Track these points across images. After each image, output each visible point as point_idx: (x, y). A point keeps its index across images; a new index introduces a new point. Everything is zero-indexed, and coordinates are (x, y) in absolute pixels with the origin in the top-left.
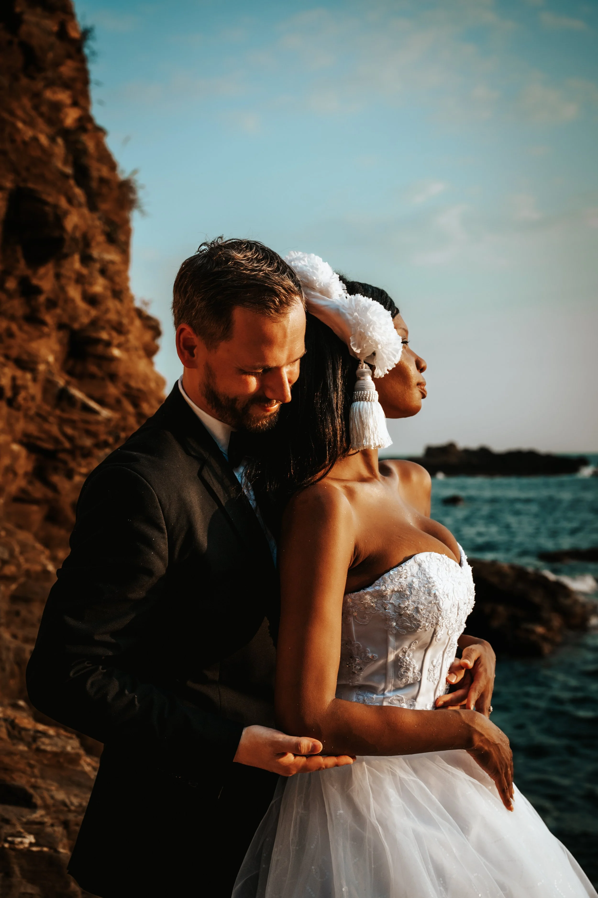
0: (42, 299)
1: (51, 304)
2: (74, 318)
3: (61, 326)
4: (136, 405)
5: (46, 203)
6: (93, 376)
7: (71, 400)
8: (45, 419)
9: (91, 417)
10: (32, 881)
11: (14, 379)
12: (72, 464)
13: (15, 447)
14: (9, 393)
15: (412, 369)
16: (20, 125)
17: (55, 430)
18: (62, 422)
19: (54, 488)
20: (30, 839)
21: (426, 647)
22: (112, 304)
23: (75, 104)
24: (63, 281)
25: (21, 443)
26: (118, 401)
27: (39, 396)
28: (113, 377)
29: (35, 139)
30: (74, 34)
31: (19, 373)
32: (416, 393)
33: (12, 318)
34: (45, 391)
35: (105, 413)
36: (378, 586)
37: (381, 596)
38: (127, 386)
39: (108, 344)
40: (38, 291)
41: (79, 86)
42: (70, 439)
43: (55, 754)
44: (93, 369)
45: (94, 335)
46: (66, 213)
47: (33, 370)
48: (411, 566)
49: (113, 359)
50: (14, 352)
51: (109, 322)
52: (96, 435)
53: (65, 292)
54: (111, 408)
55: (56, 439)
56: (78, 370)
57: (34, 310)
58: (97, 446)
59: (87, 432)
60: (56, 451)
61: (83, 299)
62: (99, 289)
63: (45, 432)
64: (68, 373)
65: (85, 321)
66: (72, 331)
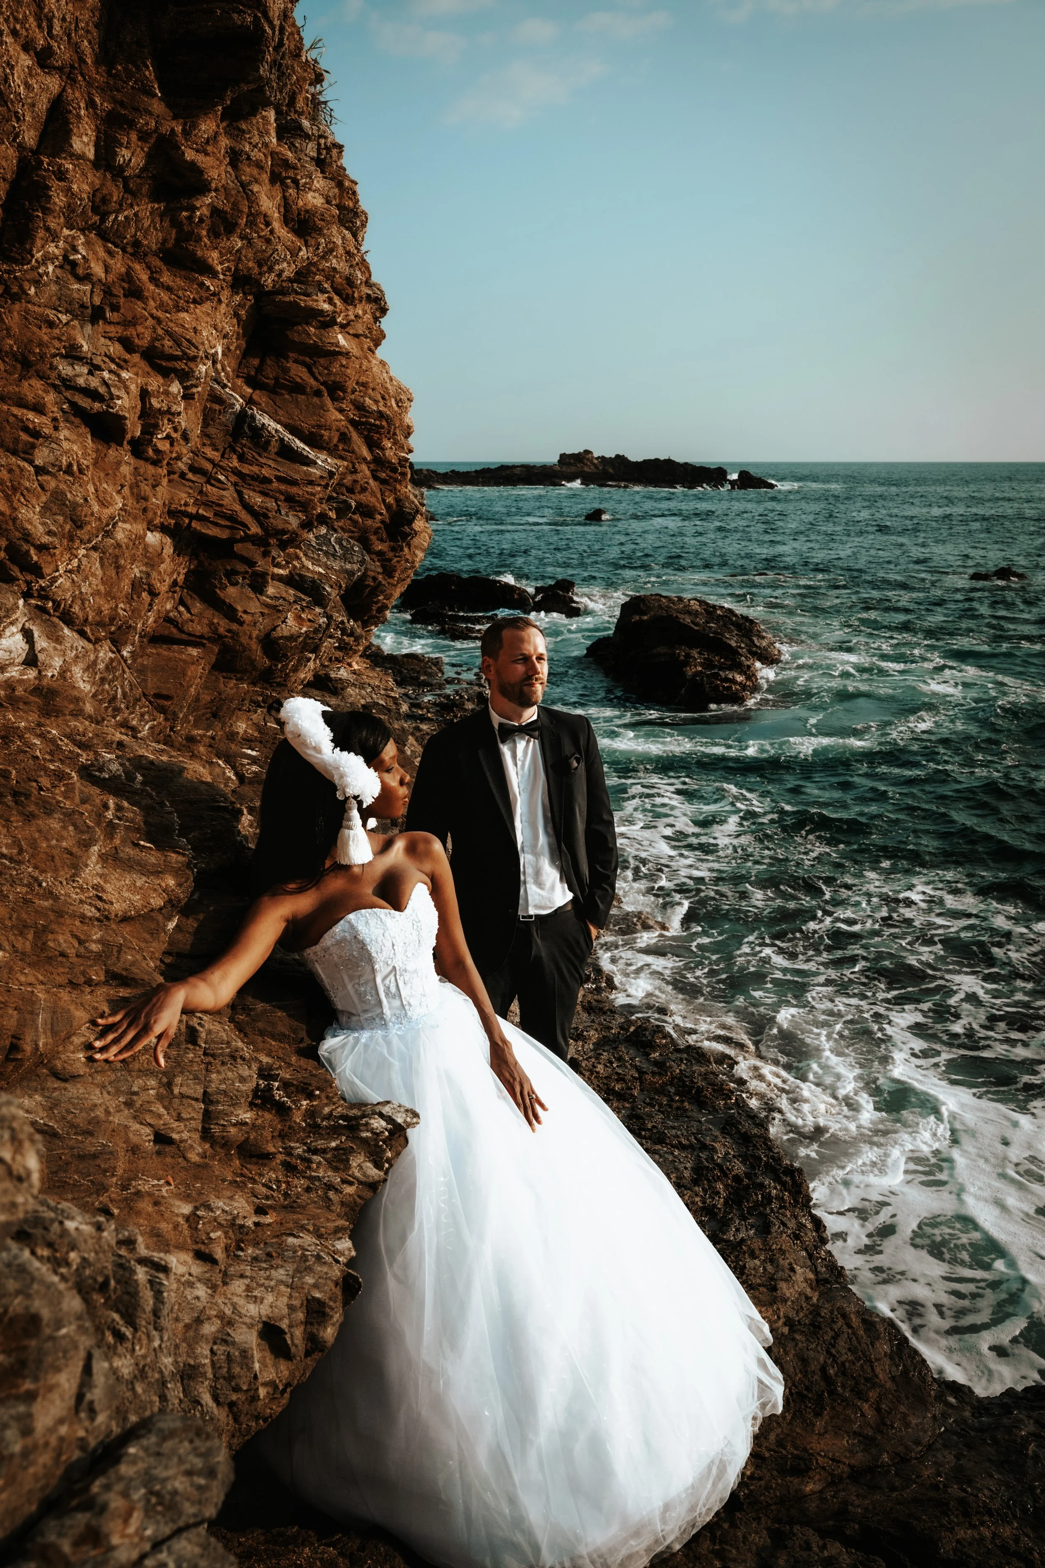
0: (204, 204)
1: (222, 222)
2: (265, 263)
3: (238, 279)
4: (372, 444)
6: (298, 388)
7: (258, 434)
8: (210, 479)
9: (298, 470)
11: (144, 394)
12: (261, 564)
13: (152, 538)
14: (134, 429)
17: (228, 497)
18: (243, 481)
19: (230, 613)
25: (164, 529)
26: (344, 438)
27: (196, 432)
28: (336, 389)
31: (155, 383)
33: (136, 250)
34: (208, 418)
35: (323, 461)
38: (360, 407)
39: (328, 322)
40: (196, 181)
42: (259, 516)
44: (299, 373)
45: (303, 301)
47: (184, 376)
49: (337, 353)
50: (144, 335)
51: (328, 275)
52: (304, 506)
53: (252, 199)
54: (332, 452)
55: (232, 518)
56: (270, 372)
57: (186, 236)
58: (307, 525)
59: (290, 500)
60: (231, 541)
61: (286, 220)
62: (314, 200)
63: (208, 504)
64: (251, 382)
65: (288, 270)
66: (262, 296)
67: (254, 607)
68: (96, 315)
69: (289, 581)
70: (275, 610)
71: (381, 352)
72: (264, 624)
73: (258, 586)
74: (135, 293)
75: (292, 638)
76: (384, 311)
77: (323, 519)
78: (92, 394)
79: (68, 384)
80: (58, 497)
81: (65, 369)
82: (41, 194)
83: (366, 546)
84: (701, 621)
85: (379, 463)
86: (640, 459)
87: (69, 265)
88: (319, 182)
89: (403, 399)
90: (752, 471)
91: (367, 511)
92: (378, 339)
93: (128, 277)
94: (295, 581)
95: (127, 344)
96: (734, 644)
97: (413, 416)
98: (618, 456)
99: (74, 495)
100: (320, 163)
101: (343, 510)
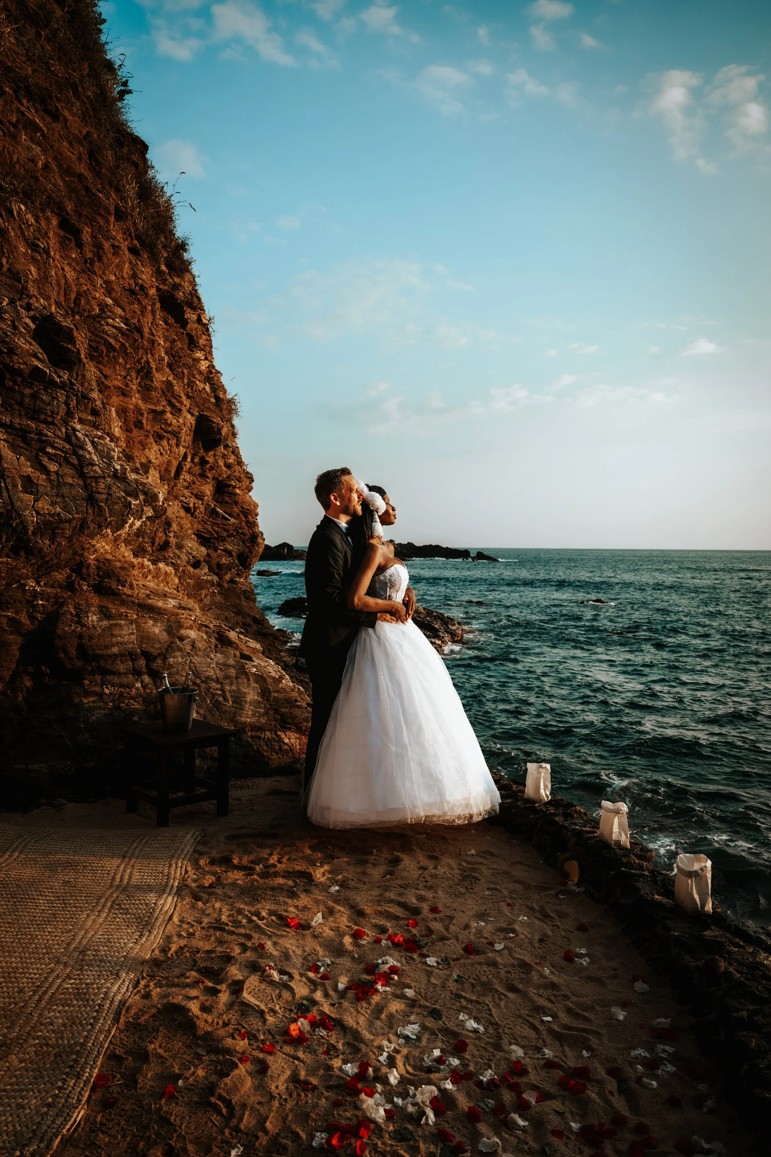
0: (208, 466)
1: (212, 468)
2: (220, 475)
3: (214, 479)
4: (246, 517)
5: (214, 422)
6: (227, 503)
7: (217, 513)
8: (206, 523)
9: (227, 522)
10: (256, 683)
11: (194, 503)
12: (217, 545)
13: (193, 536)
14: (192, 510)
15: (391, 511)
16: (198, 382)
17: (210, 528)
18: (213, 524)
20: (255, 670)
21: (398, 591)
22: (237, 468)
23: (206, 359)
24: (217, 457)
26: (238, 515)
27: (204, 512)
28: (236, 503)
29: (204, 389)
30: (205, 321)
31: (196, 501)
32: (393, 518)
33: (196, 476)
34: (206, 509)
35: (233, 520)
36: (385, 574)
37: (385, 576)
38: (242, 507)
39: (235, 487)
40: (208, 462)
41: (208, 348)
42: (217, 532)
43: (253, 649)
44: (227, 499)
45: (228, 483)
46: (222, 427)
47: (202, 500)
48: (393, 568)
49: (236, 494)
50: (195, 492)
51: (235, 477)
52: (228, 531)
53: (217, 463)
54: (235, 518)
55: (211, 532)
56: (220, 499)
57: (204, 471)
58: (228, 536)
59: (224, 529)
60: (210, 538)
61: (225, 466)
62: (231, 461)
63: (205, 529)
64: (215, 501)
65: (225, 476)
66: (218, 481)
67: (215, 555)
68: (187, 488)
69: (224, 550)
70: (220, 556)
71: (250, 494)
72: (217, 560)
73: (216, 551)
74: (194, 483)
75: (224, 564)
76: (253, 481)
77: (232, 535)
78: (186, 503)
79: (182, 501)
80: (179, 523)
81: (181, 498)
82: (182, 468)
83: (243, 542)
84: (422, 616)
85: (248, 522)
86: (421, 545)
87: (184, 479)
88: (233, 457)
89: (256, 506)
90: (485, 553)
91: (245, 534)
92: (250, 489)
93: (193, 480)
94: (226, 550)
95: (192, 493)
96: (437, 626)
97: (259, 510)
98: (409, 543)
99: (182, 523)
100: (233, 452)
101: (238, 533)
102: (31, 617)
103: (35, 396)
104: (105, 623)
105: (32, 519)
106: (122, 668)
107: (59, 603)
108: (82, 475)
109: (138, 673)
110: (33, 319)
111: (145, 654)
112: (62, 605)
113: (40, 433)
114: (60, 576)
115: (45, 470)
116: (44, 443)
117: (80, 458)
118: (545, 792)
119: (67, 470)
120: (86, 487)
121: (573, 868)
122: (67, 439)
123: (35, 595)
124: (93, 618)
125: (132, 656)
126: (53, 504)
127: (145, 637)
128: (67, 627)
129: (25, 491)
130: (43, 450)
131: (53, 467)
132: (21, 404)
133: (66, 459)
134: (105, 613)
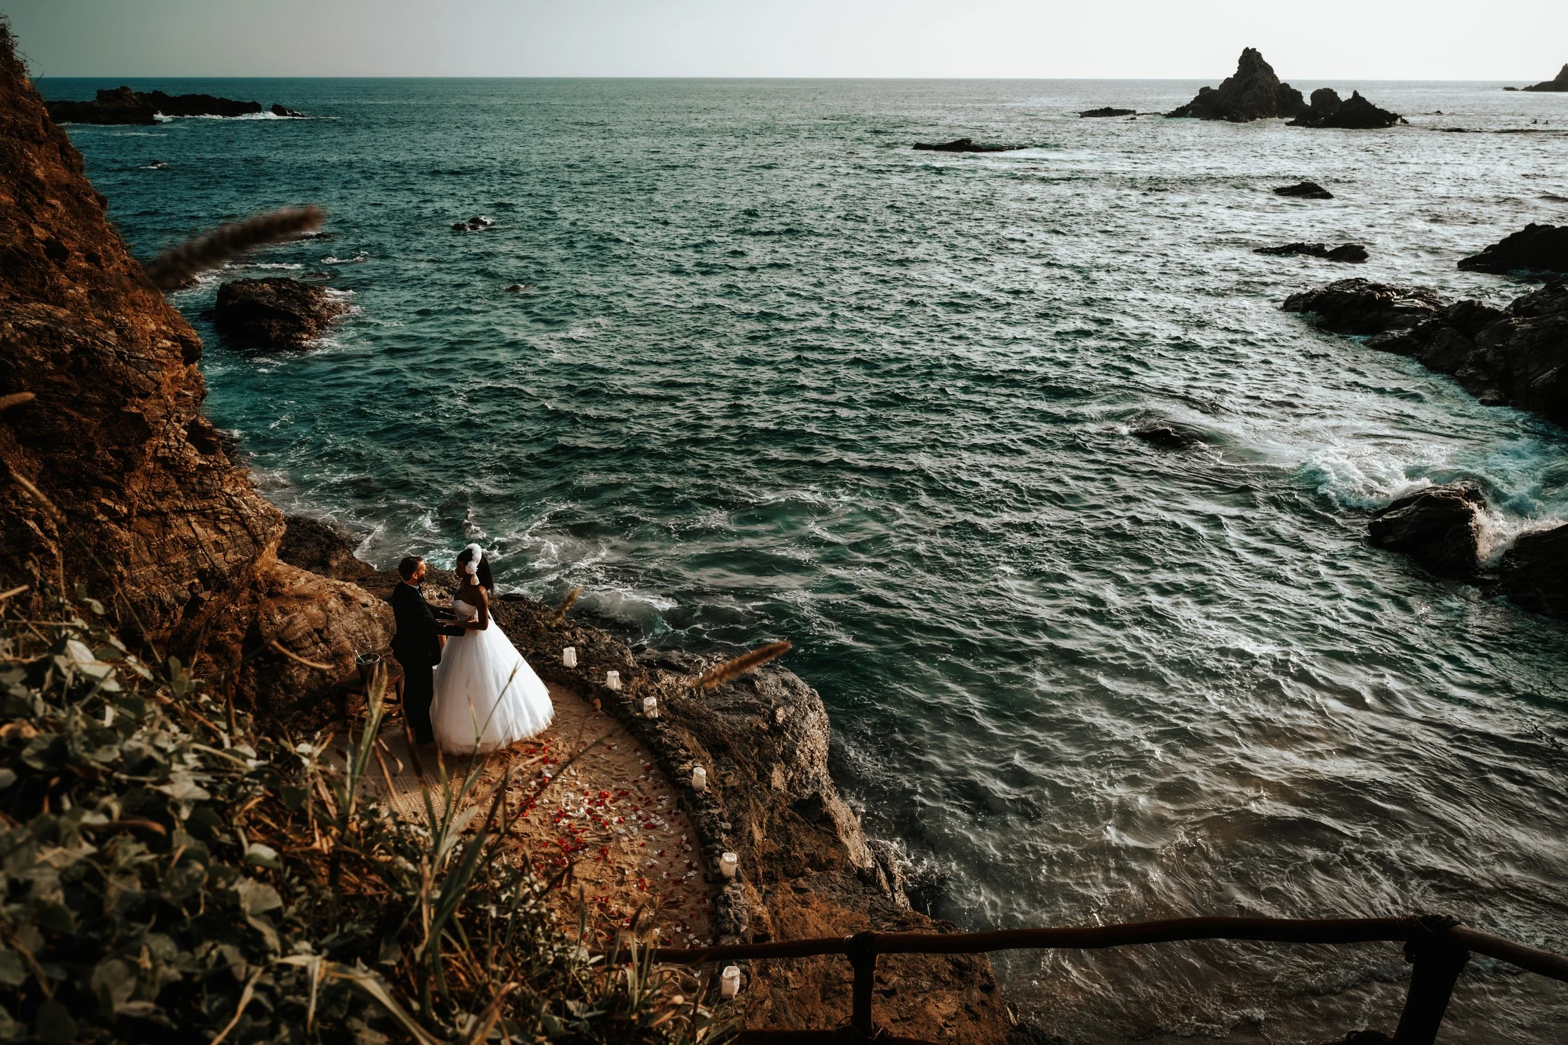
102: (241, 629)
103: (201, 483)
104: (286, 618)
105: (225, 568)
106: (307, 644)
107: (253, 615)
108: (245, 527)
109: (316, 644)
110: (184, 427)
111: (316, 630)
112: (257, 615)
113: (212, 508)
114: (245, 595)
115: (223, 532)
116: (216, 515)
117: (240, 515)
118: (574, 663)
119: (236, 527)
120: (249, 534)
121: (598, 702)
122: (229, 505)
123: (237, 614)
124: (278, 618)
125: (310, 635)
126: (235, 553)
127: (312, 619)
128: (267, 630)
129: (218, 551)
130: (218, 518)
131: (227, 528)
132: (194, 491)
133: (233, 520)
134: (284, 612)
